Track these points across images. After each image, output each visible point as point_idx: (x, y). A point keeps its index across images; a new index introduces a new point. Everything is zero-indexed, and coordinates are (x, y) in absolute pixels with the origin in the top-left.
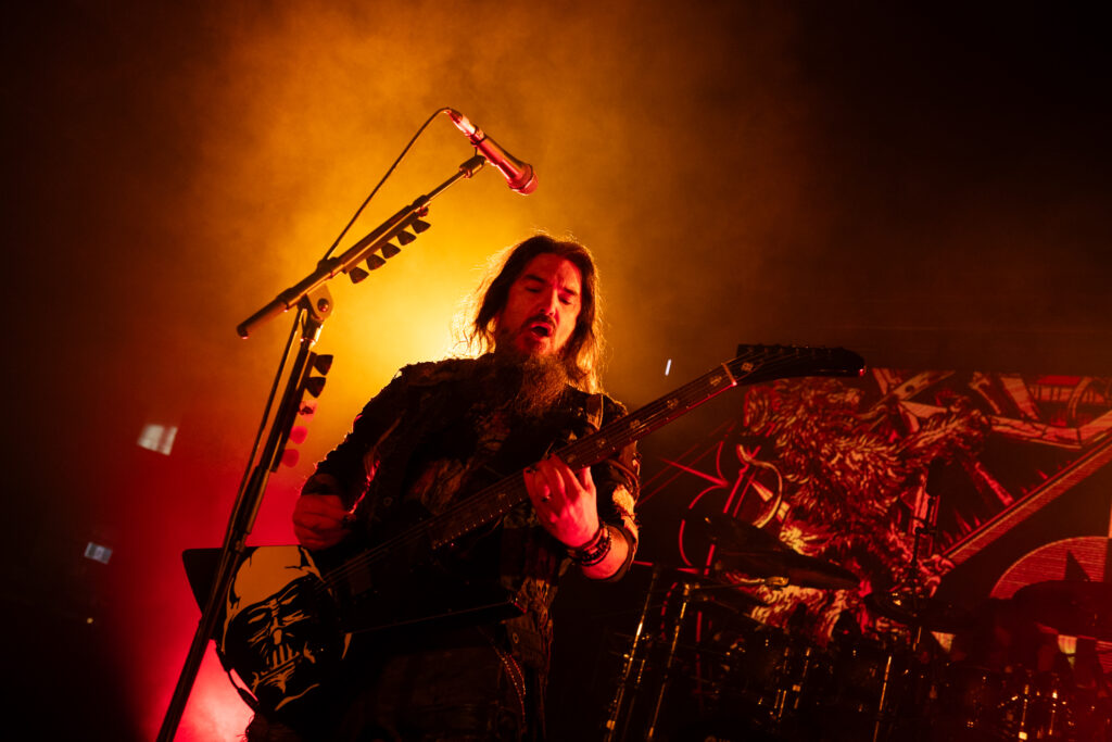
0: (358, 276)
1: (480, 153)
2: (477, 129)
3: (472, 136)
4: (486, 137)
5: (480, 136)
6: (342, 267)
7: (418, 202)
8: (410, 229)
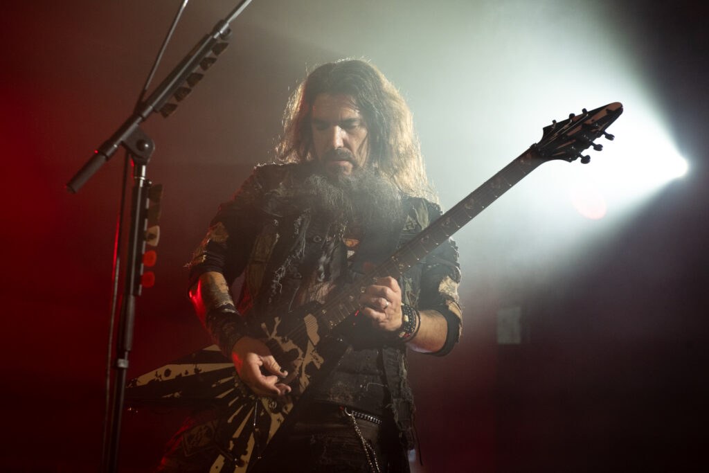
6: (151, 108)
7: (217, 29)
8: (210, 54)
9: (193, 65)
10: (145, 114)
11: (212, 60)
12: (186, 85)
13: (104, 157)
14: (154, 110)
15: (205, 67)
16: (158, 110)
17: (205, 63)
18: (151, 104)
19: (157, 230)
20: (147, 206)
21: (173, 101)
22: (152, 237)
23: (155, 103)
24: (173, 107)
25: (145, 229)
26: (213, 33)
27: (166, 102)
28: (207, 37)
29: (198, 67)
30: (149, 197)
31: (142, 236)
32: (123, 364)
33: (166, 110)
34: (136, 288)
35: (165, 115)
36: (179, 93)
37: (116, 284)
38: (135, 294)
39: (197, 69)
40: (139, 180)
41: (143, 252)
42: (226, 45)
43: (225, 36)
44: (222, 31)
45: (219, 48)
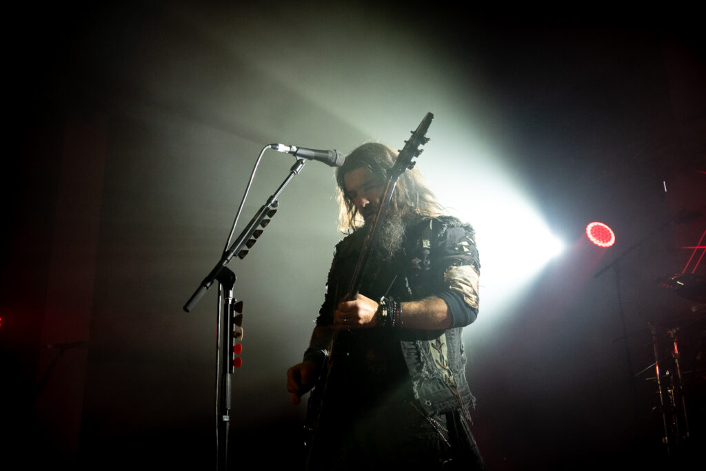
0: (242, 254)
1: (299, 158)
2: (291, 147)
3: (290, 152)
4: (298, 148)
5: (294, 149)
6: (232, 254)
7: (269, 201)
8: (267, 217)
9: (256, 225)
10: (229, 258)
11: (268, 221)
12: (253, 238)
14: (234, 255)
15: (263, 226)
16: (237, 255)
17: (266, 222)
18: (233, 251)
19: (242, 330)
20: (234, 316)
21: (245, 248)
22: (239, 334)
23: (235, 251)
24: (246, 252)
25: (234, 330)
26: (267, 204)
27: (241, 249)
29: (260, 226)
30: (235, 310)
32: (226, 418)
34: (231, 369)
35: (241, 258)
36: (249, 243)
38: (231, 372)
39: (259, 228)
40: (228, 300)
41: (234, 344)
42: (275, 211)
43: (275, 205)
44: (273, 202)
45: (272, 213)
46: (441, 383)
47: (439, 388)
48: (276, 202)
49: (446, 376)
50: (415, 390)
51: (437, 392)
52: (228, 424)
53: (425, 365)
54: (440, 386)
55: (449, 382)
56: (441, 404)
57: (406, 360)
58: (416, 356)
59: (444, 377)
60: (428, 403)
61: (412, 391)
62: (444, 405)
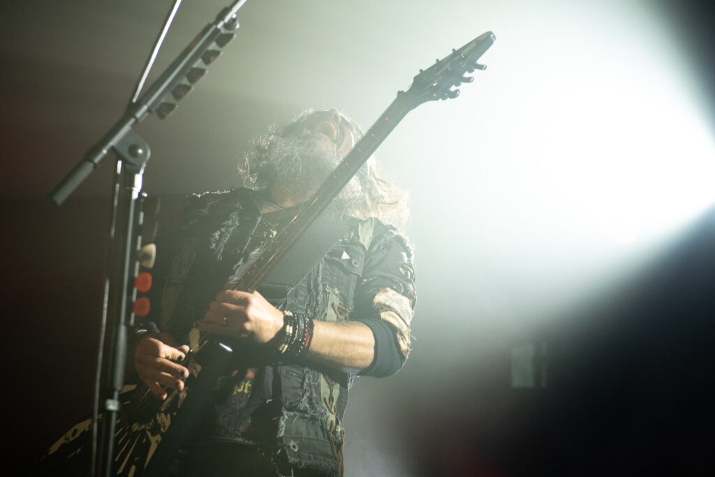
0: (164, 111)
6: (145, 108)
7: (221, 17)
8: (213, 46)
9: (193, 59)
10: (139, 115)
11: (216, 53)
12: (185, 81)
13: (91, 165)
14: (149, 110)
15: (207, 61)
16: (153, 110)
17: (209, 57)
18: (145, 103)
19: (152, 248)
20: (141, 221)
21: (171, 100)
22: (147, 256)
23: (150, 103)
24: (170, 107)
25: (139, 247)
26: (217, 22)
27: (163, 100)
28: (209, 27)
29: (200, 61)
30: (143, 211)
31: (135, 256)
32: (113, 405)
33: (162, 110)
34: (128, 317)
35: (162, 116)
36: (179, 91)
37: (105, 312)
38: (127, 324)
39: (199, 64)
40: (132, 191)
41: (136, 274)
42: (231, 36)
43: (230, 25)
44: (227, 19)
45: (223, 39)
46: (322, 428)
47: (317, 435)
48: (233, 20)
49: (332, 422)
50: (282, 423)
51: (313, 439)
52: (114, 416)
53: (308, 394)
54: (320, 433)
55: (335, 432)
56: (312, 456)
57: (282, 378)
58: (300, 380)
59: (329, 422)
60: (294, 447)
61: (277, 422)
62: (315, 459)
